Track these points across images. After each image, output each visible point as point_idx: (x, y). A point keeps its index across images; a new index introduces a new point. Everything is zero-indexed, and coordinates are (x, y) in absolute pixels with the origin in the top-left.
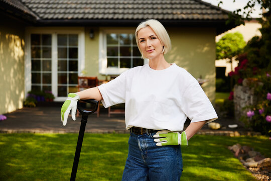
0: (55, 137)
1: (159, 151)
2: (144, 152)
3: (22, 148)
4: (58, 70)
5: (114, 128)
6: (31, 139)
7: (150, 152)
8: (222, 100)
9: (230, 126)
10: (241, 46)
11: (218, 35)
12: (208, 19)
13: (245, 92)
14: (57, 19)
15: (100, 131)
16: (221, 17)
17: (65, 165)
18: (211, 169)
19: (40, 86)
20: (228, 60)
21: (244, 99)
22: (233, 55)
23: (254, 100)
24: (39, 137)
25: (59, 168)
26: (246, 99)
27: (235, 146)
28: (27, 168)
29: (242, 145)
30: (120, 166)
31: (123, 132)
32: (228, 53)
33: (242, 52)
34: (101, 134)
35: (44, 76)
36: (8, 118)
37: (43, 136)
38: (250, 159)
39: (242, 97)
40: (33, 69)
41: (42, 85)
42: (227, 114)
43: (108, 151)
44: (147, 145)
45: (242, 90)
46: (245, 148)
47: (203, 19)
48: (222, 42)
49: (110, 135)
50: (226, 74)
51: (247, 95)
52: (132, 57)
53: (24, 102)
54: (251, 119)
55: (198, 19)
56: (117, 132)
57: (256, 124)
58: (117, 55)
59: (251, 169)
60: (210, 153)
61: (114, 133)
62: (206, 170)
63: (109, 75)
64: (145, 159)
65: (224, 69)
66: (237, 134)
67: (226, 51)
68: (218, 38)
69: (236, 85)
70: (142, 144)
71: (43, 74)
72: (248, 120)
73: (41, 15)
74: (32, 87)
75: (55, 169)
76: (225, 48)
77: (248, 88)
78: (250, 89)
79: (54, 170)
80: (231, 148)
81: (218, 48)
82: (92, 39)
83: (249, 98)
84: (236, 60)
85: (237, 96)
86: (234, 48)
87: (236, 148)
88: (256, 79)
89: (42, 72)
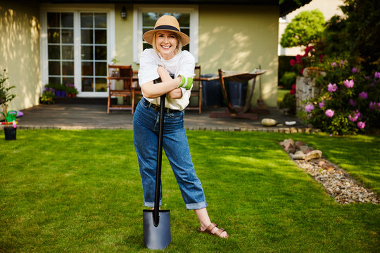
4: (83, 58)
9: (287, 123)
13: (307, 84)
19: (59, 79)
21: (306, 92)
23: (315, 93)
26: (308, 92)
27: (286, 141)
29: (295, 141)
32: (304, 39)
35: (63, 66)
36: (24, 114)
38: (299, 152)
39: (304, 91)
40: (50, 57)
41: (61, 76)
42: (289, 112)
45: (304, 82)
46: (297, 144)
48: (295, 23)
51: (309, 87)
53: (40, 98)
57: (315, 120)
59: (297, 161)
66: (294, 131)
67: (301, 35)
69: (298, 77)
71: (63, 62)
74: (50, 79)
76: (299, 31)
80: (282, 143)
81: (291, 31)
82: (125, 18)
83: (311, 90)
85: (299, 90)
87: (287, 143)
88: (318, 68)
89: (61, 60)
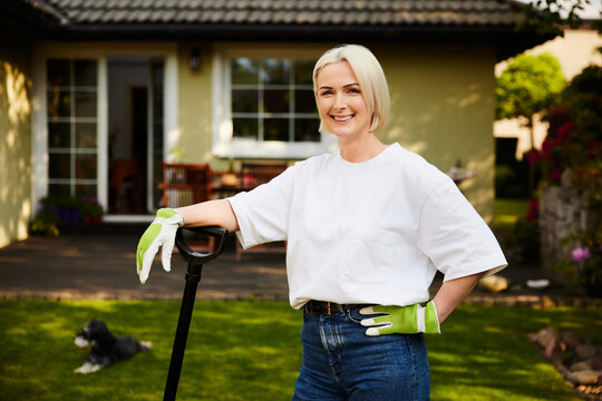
0: (109, 310)
1: (370, 354)
2: (335, 356)
3: (29, 336)
5: (252, 287)
6: (52, 315)
7: (348, 357)
8: (510, 219)
9: (532, 284)
10: (556, 87)
11: (499, 61)
12: (477, 25)
13: (567, 201)
14: (111, 22)
15: (218, 295)
16: (508, 18)
17: (136, 380)
18: (488, 391)
19: (69, 186)
20: (523, 120)
21: (565, 219)
22: (537, 108)
23: (588, 222)
24: (71, 309)
25: (122, 385)
26: (570, 219)
27: (543, 333)
28: (45, 388)
29: (562, 331)
30: (270, 382)
31: (273, 298)
32: (524, 106)
33: (558, 101)
34: (222, 304)
35: (77, 161)
37: (81, 309)
38: (581, 364)
39: (560, 213)
40: (51, 143)
41: (73, 182)
42: (523, 254)
43: (238, 344)
44: (341, 340)
45: (559, 196)
46: (567, 337)
47: (465, 25)
48: (508, 77)
49: (242, 304)
50: (519, 155)
51: (571, 209)
52: (292, 116)
53: (30, 225)
54: (581, 266)
55: (452, 24)
56: (258, 298)
57: (593, 280)
58: (256, 111)
59: (582, 388)
60: (485, 349)
61: (251, 301)
62: (477, 393)
63: (236, 159)
64: (337, 374)
65: (513, 142)
66: (548, 303)
67: (520, 100)
68: (501, 69)
69: (544, 184)
70: (330, 339)
71: (77, 155)
72: (574, 269)
73: (72, 14)
74: (52, 188)
75: (112, 389)
76: (517, 92)
77: (574, 192)
78: (580, 193)
79: (111, 393)
80: (534, 337)
81: (500, 92)
82: (196, 71)
83: (577, 215)
84: (543, 120)
85: (547, 211)
86: (538, 93)
87: (546, 338)
88: (594, 171)
89: (73, 151)
